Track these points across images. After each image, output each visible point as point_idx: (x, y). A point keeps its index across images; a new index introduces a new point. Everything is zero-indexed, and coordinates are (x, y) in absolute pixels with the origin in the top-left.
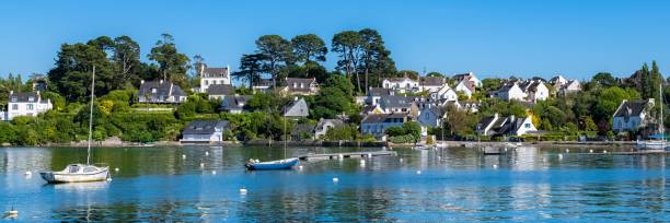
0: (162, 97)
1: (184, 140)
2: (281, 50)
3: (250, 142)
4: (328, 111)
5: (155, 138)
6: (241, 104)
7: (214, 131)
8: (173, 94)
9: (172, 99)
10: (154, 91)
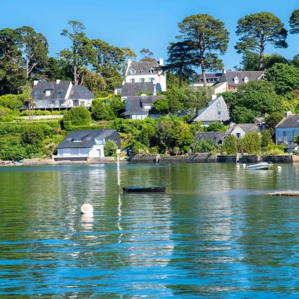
0: (57, 102)
1: (59, 156)
2: (209, 34)
3: (135, 158)
4: (250, 112)
5: (28, 154)
6: (147, 107)
7: (94, 143)
8: (71, 97)
9: (69, 103)
10: (48, 93)
